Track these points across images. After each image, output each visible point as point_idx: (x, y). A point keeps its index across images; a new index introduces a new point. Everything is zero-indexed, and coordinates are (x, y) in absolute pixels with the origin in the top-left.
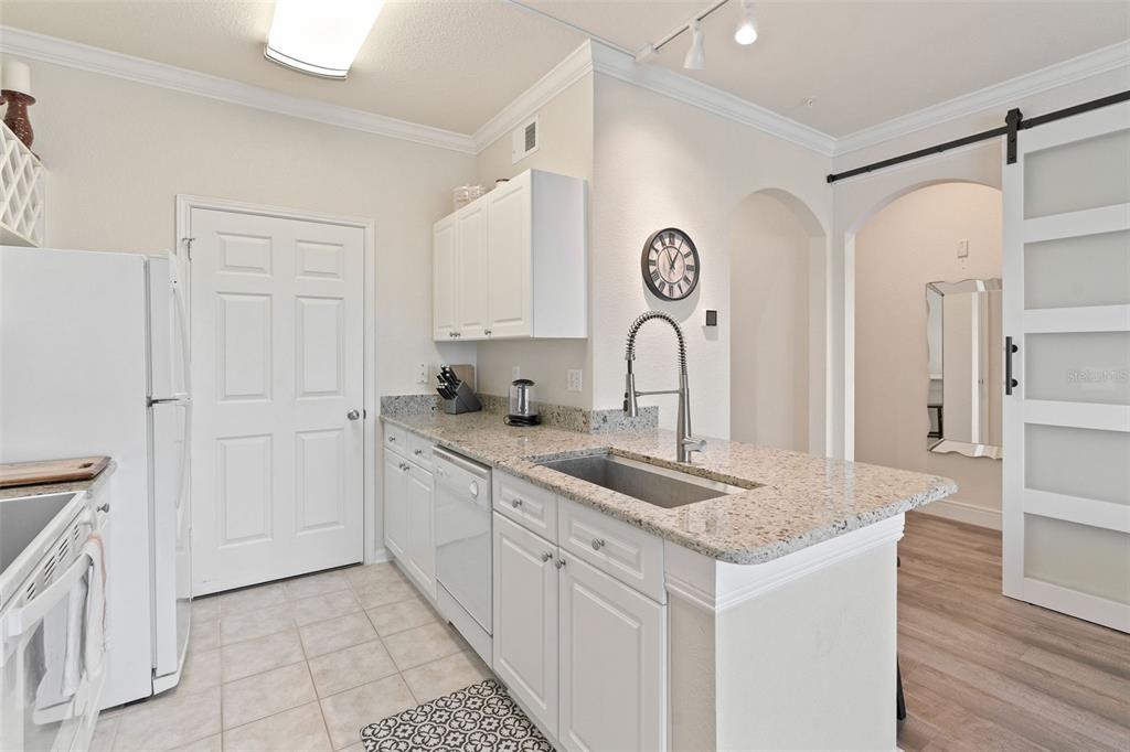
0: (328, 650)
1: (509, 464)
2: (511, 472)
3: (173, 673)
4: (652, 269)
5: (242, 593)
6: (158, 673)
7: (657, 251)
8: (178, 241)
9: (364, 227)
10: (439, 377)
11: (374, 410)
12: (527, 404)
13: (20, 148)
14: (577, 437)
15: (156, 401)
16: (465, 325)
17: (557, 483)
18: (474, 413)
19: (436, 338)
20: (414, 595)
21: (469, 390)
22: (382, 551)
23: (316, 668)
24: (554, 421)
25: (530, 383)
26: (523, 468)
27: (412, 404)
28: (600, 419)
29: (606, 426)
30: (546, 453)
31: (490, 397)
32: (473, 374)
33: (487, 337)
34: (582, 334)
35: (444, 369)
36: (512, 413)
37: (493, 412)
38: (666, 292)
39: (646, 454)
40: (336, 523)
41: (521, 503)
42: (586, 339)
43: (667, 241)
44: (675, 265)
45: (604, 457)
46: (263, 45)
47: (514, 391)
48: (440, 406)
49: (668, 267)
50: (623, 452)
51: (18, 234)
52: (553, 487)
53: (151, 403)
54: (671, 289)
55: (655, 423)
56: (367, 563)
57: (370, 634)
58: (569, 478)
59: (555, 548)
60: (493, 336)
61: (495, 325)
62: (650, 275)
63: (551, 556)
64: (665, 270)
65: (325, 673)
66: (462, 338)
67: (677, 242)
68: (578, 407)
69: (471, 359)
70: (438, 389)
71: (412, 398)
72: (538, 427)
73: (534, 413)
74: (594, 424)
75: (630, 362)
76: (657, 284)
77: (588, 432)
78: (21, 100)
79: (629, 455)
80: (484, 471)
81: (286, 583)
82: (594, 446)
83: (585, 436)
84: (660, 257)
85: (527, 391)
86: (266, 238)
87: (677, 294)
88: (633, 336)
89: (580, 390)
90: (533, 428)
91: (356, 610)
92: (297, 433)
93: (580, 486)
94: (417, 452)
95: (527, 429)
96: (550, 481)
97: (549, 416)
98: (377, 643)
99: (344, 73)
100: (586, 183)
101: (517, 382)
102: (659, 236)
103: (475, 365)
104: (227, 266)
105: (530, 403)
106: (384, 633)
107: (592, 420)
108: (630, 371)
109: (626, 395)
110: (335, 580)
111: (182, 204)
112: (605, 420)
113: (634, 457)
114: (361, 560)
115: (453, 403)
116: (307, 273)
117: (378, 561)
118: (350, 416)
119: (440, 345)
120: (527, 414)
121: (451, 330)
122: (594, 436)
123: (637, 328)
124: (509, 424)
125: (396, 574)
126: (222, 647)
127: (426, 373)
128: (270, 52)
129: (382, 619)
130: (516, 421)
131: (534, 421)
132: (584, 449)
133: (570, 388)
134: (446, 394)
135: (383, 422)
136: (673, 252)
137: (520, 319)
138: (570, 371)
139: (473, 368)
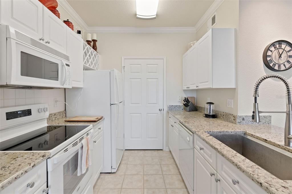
0: (149, 174)
1: (199, 133)
2: (200, 137)
3: (115, 169)
4: (268, 59)
5: (135, 151)
6: (112, 168)
7: (271, 51)
8: (122, 67)
9: (163, 59)
10: (184, 100)
11: (166, 109)
12: (211, 110)
13: (93, 50)
14: (230, 125)
15: (112, 104)
16: (191, 85)
17: (217, 147)
18: (195, 112)
19: (184, 89)
20: (175, 164)
21: (193, 105)
22: (167, 148)
23: (145, 178)
24: (222, 117)
25: (212, 103)
26: (205, 136)
27: (176, 108)
28: (241, 119)
29: (244, 122)
30: (216, 131)
31: (200, 107)
32: (195, 100)
33: (197, 88)
34: (234, 87)
35: (185, 98)
36: (206, 113)
37: (201, 112)
38: (276, 68)
39: (265, 138)
40: (156, 138)
41: (203, 149)
42: (235, 89)
43: (278, 46)
44: (282, 56)
45: (243, 135)
46: (136, 15)
47: (207, 106)
48: (184, 109)
49: (277, 57)
50: (252, 135)
51: (93, 68)
52: (215, 148)
53: (111, 105)
54: (279, 66)
55: (269, 122)
56: (164, 150)
57: (160, 173)
58: (223, 145)
59: (216, 172)
60: (199, 88)
61: (199, 84)
62: (267, 61)
63: (214, 175)
64: (275, 59)
65: (147, 180)
66: (190, 89)
67: (283, 46)
68: (232, 113)
69: (194, 95)
70: (183, 104)
71: (176, 106)
72: (216, 119)
73: (214, 114)
74: (238, 120)
75: (256, 98)
76: (271, 65)
77: (235, 123)
78: (95, 41)
79: (255, 137)
80: (192, 134)
81: (144, 151)
82: (238, 130)
83: (234, 125)
84: (274, 54)
85: (211, 106)
86: (140, 64)
87: (283, 68)
88: (258, 86)
89: (233, 107)
90: (213, 119)
91: (159, 163)
92: (147, 113)
93: (228, 151)
94: (175, 123)
95: (211, 119)
96: (214, 145)
97: (220, 115)
98: (162, 176)
99: (155, 16)
100: (236, 30)
101: (208, 103)
102: (273, 44)
103: (195, 97)
104: (131, 72)
105: (212, 110)
106: (164, 173)
107: (237, 119)
108: (256, 102)
109: (254, 112)
110: (155, 153)
111: (123, 58)
112: (243, 119)
113: (257, 138)
114: (162, 149)
115: (188, 108)
116: (149, 72)
117: (167, 150)
118: (160, 110)
119: (184, 91)
120: (211, 114)
121: (187, 86)
122: (238, 125)
123: (260, 82)
124: (205, 117)
125: (171, 155)
126: (127, 164)
127: (180, 99)
128: (138, 16)
129: (165, 169)
130: (207, 116)
131: (214, 116)
132: (233, 131)
133: (228, 106)
134: (186, 105)
135: (168, 112)
136: (281, 51)
137: (207, 82)
138: (228, 100)
139: (195, 98)
